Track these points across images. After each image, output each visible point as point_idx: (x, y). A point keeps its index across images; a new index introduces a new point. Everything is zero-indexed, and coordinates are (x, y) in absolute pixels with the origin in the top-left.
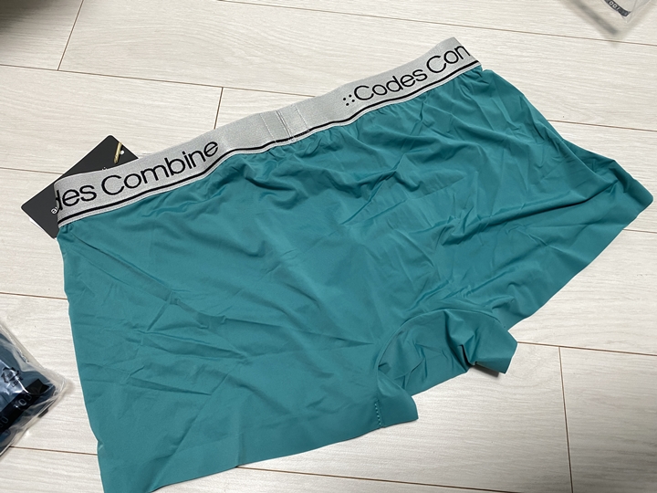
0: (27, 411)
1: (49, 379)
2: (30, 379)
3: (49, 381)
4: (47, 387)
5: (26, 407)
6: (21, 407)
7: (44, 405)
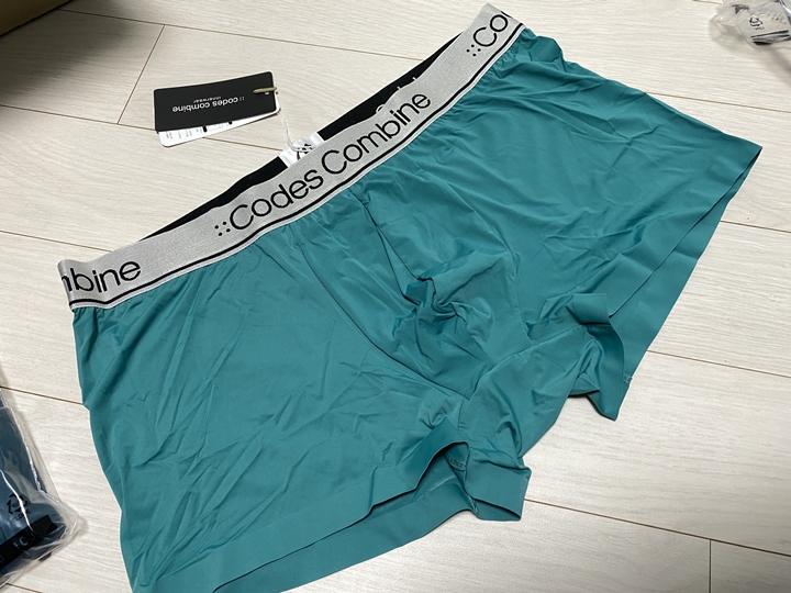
0: (26, 552)
1: (62, 515)
2: (38, 514)
3: (60, 519)
4: (55, 526)
5: (27, 548)
6: (21, 546)
7: (47, 549)
